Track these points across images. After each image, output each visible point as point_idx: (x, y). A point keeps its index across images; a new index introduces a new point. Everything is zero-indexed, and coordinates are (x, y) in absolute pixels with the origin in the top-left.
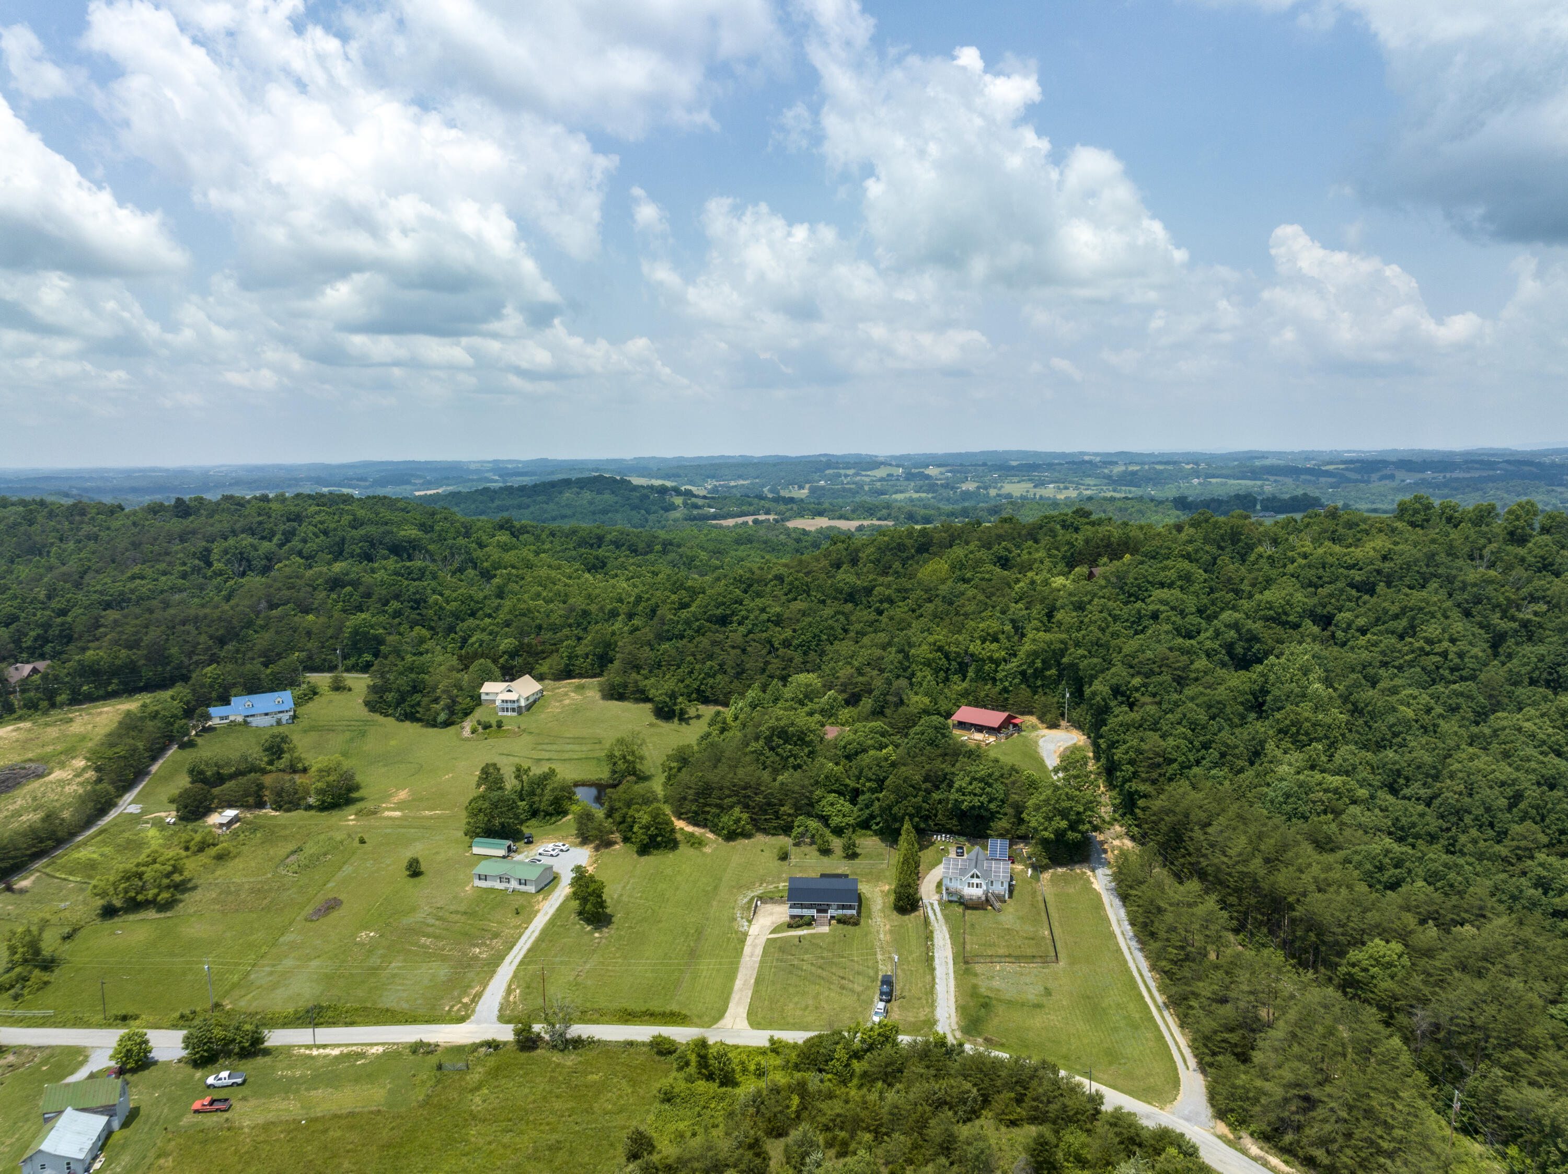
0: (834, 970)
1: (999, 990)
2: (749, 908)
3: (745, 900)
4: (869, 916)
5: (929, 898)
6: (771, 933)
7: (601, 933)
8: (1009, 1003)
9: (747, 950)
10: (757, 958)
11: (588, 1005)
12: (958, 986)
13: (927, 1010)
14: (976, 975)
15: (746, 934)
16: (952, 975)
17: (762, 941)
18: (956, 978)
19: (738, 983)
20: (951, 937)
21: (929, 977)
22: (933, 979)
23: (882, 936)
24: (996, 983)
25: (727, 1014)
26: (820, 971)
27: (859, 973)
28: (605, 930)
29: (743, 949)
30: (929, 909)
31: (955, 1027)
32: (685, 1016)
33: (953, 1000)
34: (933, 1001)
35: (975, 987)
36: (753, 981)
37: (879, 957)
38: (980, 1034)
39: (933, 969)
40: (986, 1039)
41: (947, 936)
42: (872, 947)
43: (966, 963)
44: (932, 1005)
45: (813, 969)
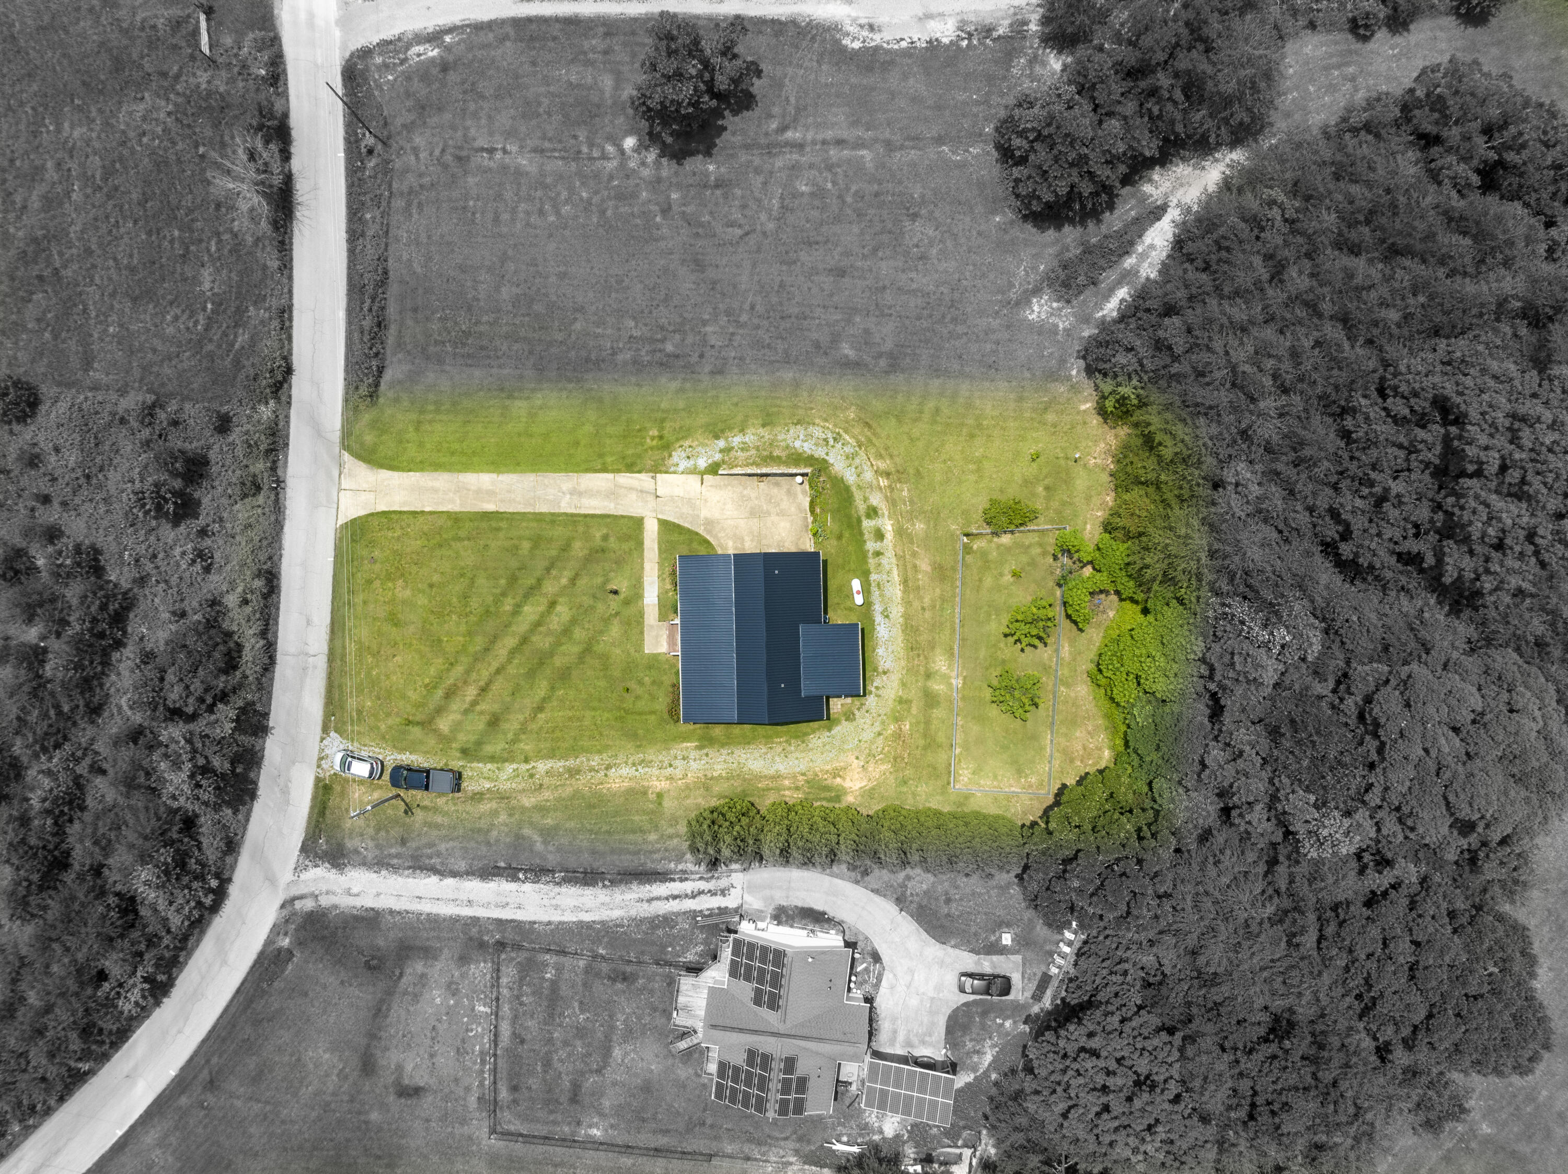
0: (512, 670)
1: (416, 997)
2: (771, 459)
3: (807, 448)
4: (707, 742)
5: (750, 888)
6: (666, 526)
7: (641, 147)
8: (379, 1011)
9: (600, 481)
10: (566, 506)
11: (398, 203)
12: (434, 921)
13: (370, 856)
14: (463, 960)
15: (657, 469)
16: (467, 912)
17: (631, 506)
18: (455, 920)
19: (485, 480)
20: (589, 926)
21: (462, 866)
22: (454, 874)
23: (625, 771)
24: (437, 997)
25: (384, 474)
26: (510, 642)
27: (494, 722)
28: (651, 156)
29: (604, 470)
30: (703, 885)
31: (325, 901)
32: (373, 395)
33: (397, 905)
34: (395, 869)
35: (428, 953)
36: (491, 507)
37: (542, 766)
38: (300, 943)
39: (488, 872)
40: (290, 953)
41: (587, 917)
42: (574, 750)
43: (501, 945)
44: (380, 863)
45: (522, 626)
